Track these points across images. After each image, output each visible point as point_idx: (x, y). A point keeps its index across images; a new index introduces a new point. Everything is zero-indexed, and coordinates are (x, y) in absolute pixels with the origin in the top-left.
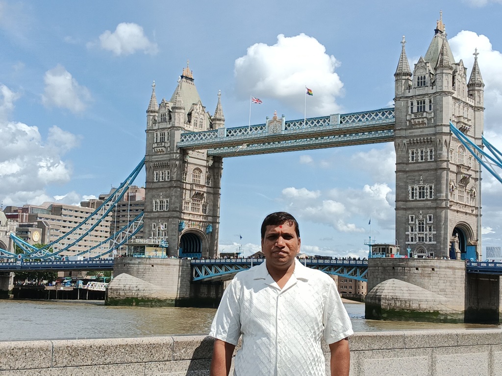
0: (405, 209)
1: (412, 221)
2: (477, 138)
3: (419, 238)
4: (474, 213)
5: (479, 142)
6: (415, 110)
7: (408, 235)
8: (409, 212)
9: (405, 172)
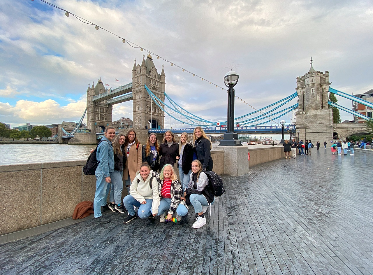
0: (135, 114)
2: (162, 92)
4: (161, 115)
5: (163, 94)
6: (137, 81)
7: (136, 122)
8: (136, 115)
9: (135, 102)
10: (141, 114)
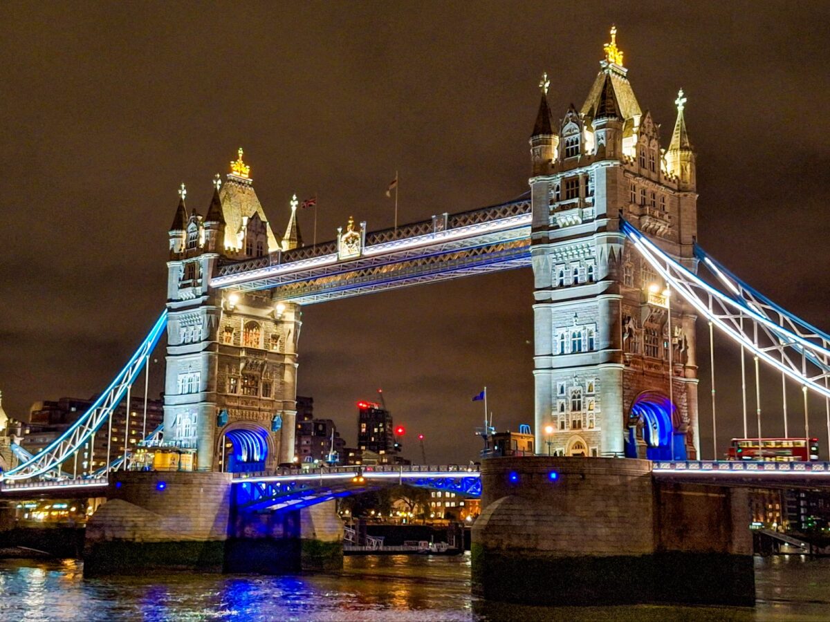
0: (549, 370)
1: (562, 392)
2: (684, 245)
3: (574, 421)
5: (688, 253)
7: (556, 418)
8: (556, 377)
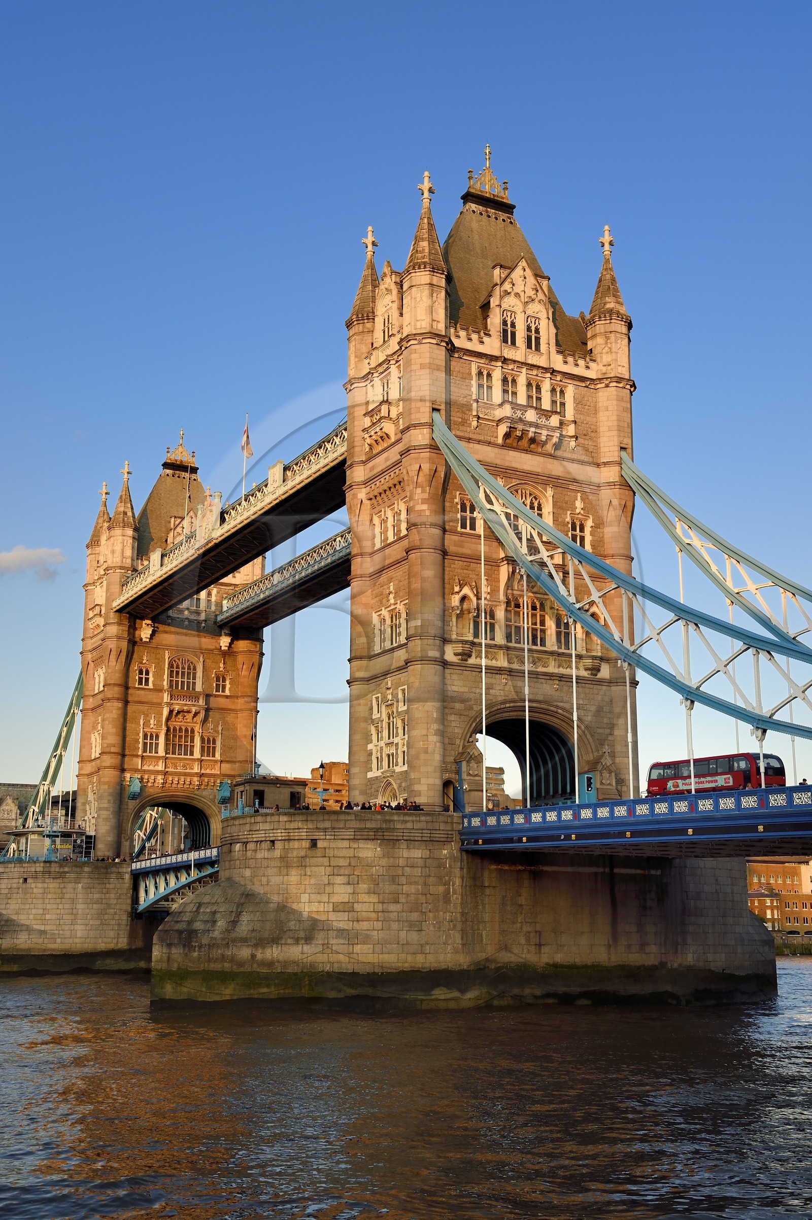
0: (368, 680)
2: (605, 464)
3: (389, 756)
4: (602, 675)
5: (610, 474)
7: (370, 754)
8: (371, 687)
9: (366, 577)
10: (403, 676)
